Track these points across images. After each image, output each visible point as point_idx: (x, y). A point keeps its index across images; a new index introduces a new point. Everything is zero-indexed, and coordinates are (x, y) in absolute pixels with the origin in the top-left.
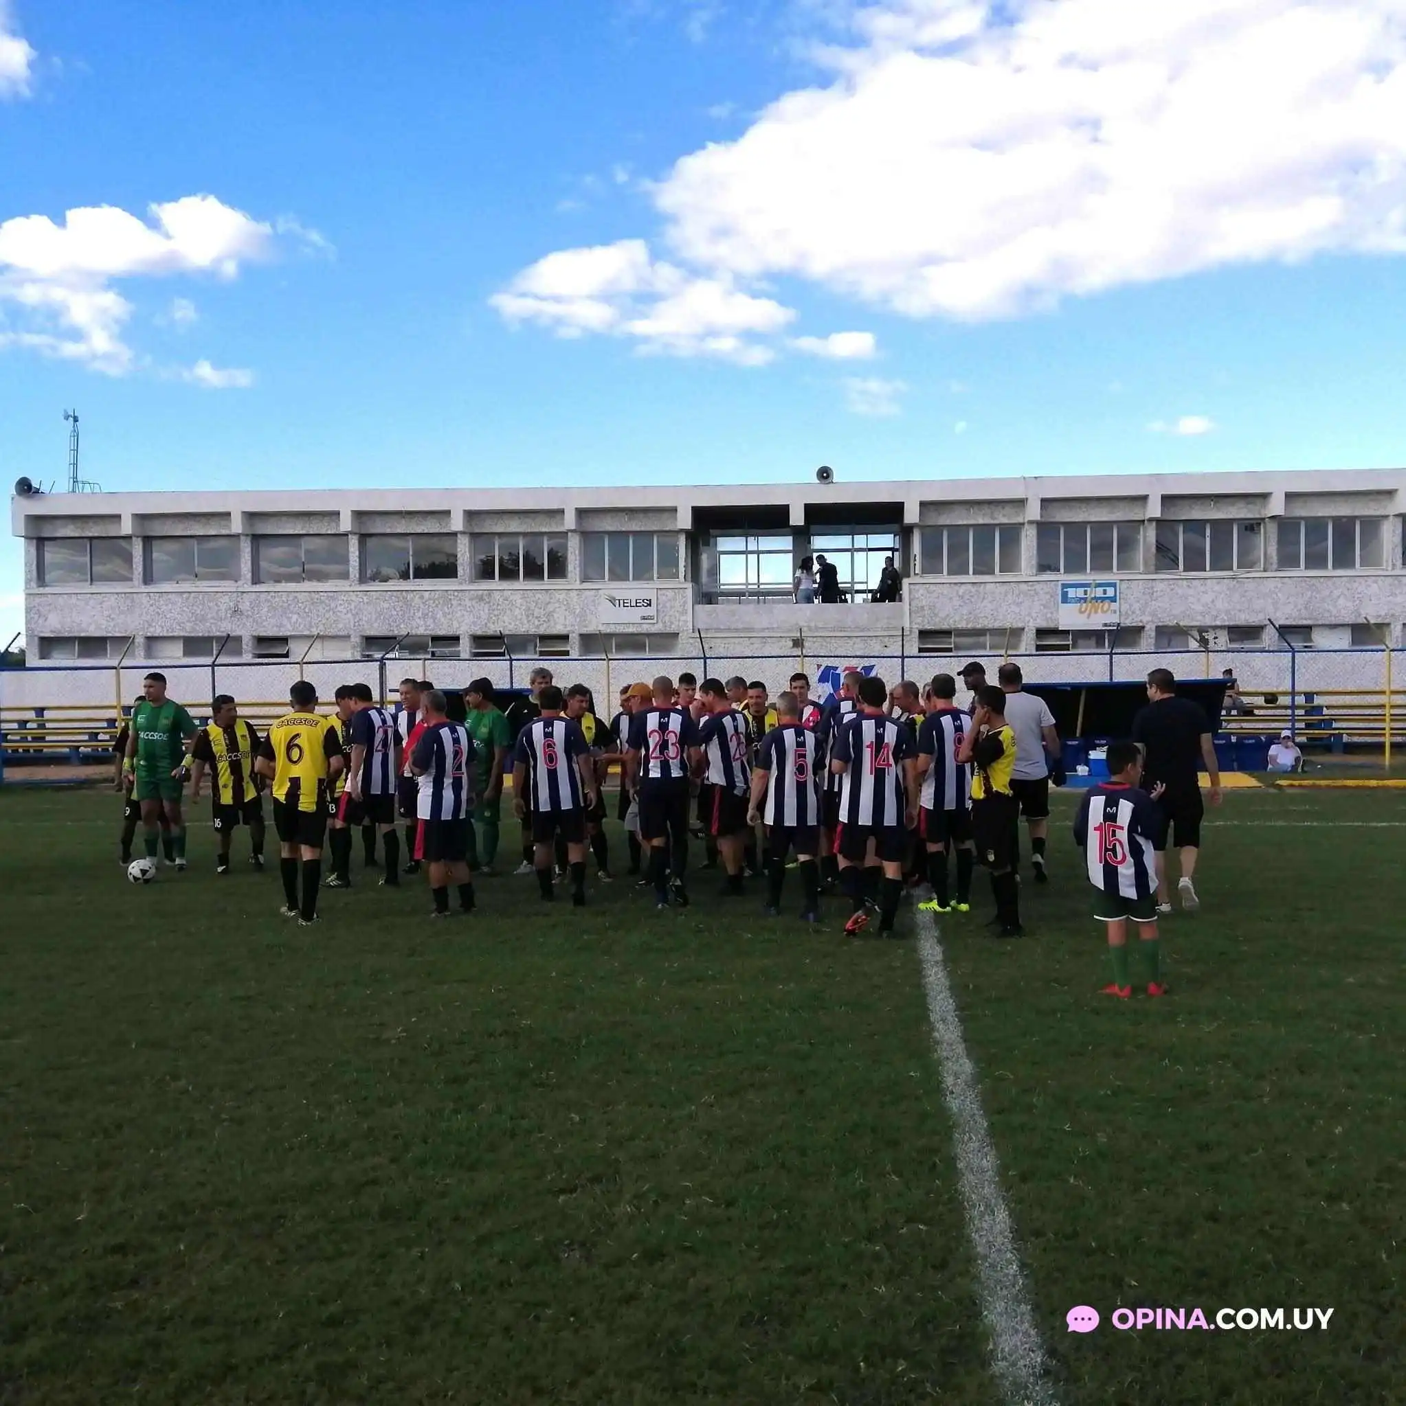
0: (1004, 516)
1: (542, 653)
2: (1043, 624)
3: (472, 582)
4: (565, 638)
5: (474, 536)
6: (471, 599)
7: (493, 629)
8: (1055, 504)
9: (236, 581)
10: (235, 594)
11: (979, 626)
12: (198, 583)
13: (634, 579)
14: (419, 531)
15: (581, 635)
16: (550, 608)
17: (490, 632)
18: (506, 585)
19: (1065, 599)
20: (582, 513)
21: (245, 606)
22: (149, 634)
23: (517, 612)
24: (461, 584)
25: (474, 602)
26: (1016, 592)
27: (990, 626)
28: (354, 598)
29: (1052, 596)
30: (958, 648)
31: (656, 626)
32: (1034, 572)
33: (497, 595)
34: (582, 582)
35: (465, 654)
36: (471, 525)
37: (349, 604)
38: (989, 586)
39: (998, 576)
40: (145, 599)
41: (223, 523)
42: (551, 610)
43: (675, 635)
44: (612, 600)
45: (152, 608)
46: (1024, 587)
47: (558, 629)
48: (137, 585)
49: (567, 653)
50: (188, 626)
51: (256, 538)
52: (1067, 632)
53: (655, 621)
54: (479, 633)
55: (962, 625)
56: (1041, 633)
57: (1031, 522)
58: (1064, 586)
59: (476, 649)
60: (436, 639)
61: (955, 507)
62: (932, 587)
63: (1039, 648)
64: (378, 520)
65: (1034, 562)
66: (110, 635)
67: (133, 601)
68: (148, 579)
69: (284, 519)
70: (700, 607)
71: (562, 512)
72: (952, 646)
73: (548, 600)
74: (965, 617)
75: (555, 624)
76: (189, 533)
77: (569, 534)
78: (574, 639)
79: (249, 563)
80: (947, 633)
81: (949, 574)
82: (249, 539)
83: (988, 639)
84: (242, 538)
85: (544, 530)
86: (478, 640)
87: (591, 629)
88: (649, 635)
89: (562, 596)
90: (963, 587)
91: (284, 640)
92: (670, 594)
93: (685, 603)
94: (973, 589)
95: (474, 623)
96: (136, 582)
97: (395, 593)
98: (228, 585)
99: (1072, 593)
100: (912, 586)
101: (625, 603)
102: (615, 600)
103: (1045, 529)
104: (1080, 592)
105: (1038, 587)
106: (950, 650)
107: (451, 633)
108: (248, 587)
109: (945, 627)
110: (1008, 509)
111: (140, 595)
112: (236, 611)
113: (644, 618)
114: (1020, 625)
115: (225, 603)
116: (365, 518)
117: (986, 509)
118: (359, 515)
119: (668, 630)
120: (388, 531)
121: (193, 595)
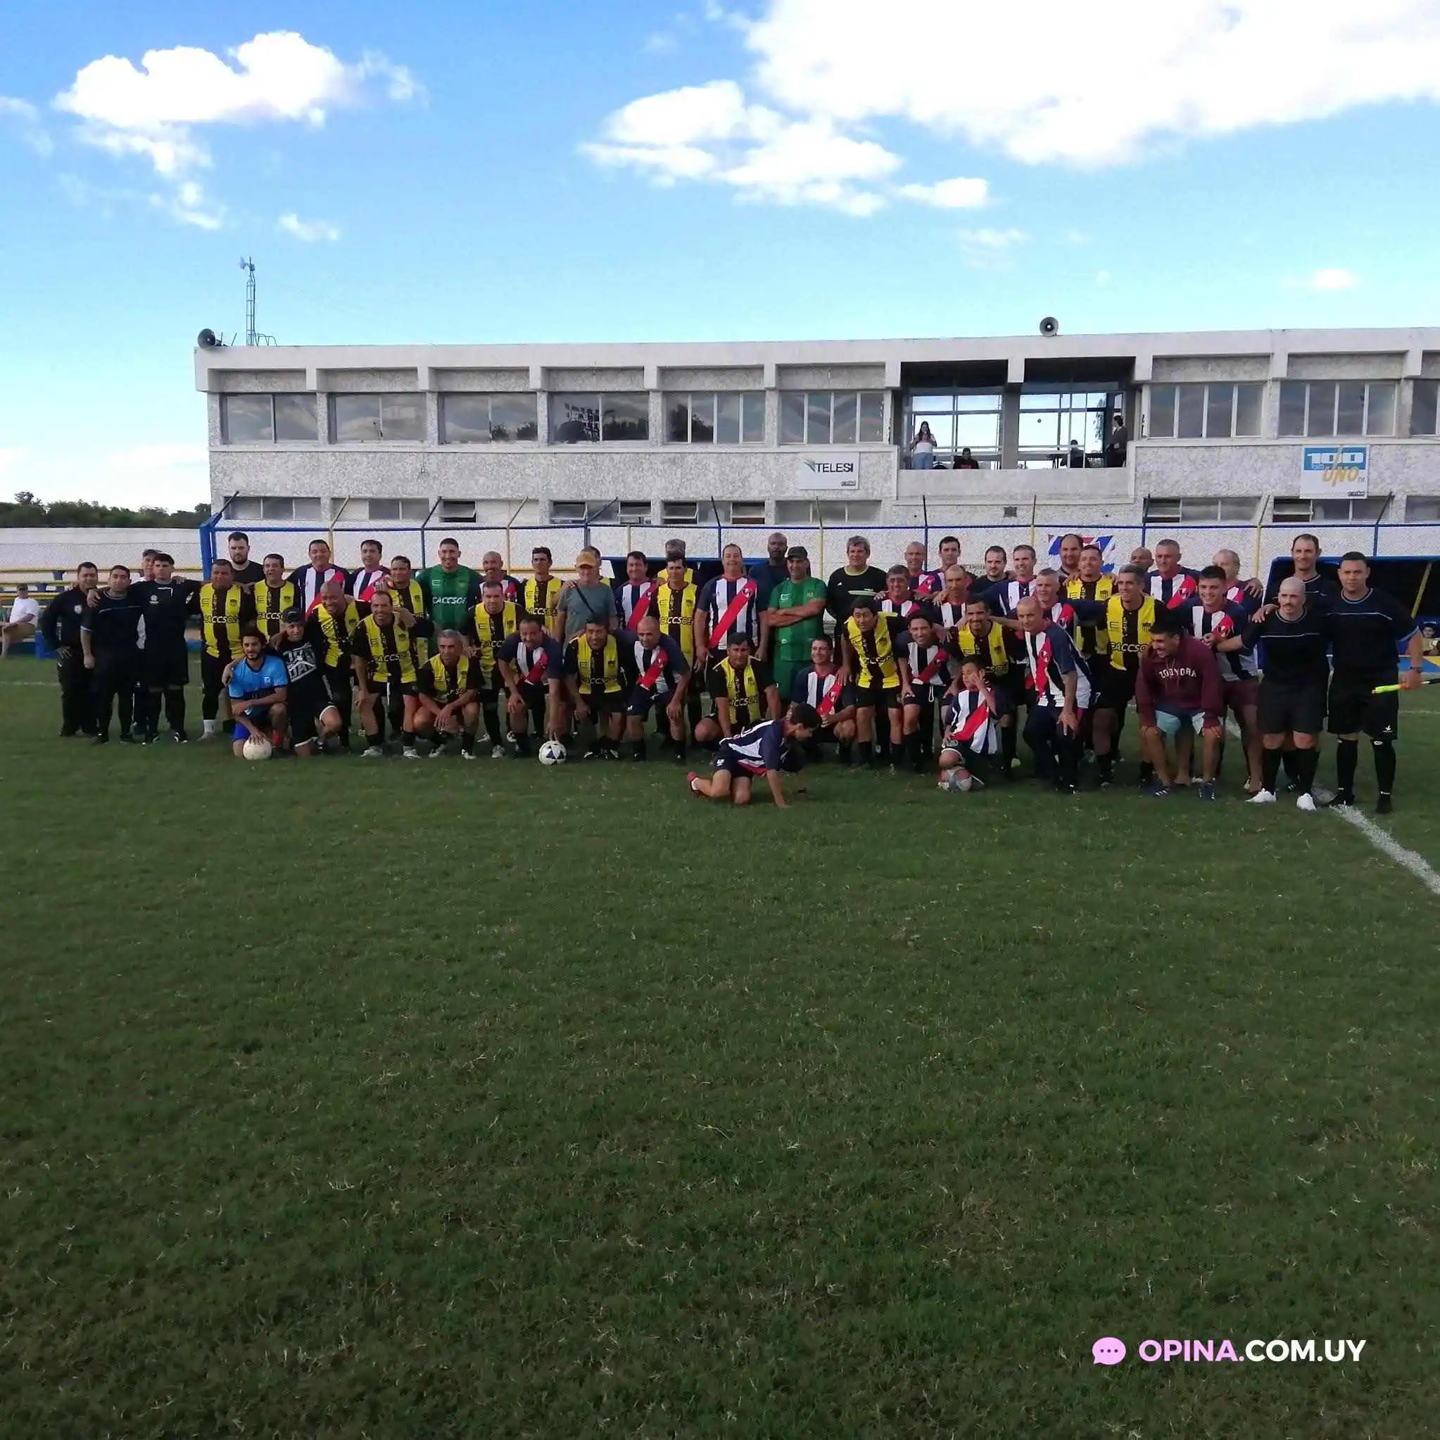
0: (1245, 372)
1: (735, 521)
2: (1283, 493)
3: (663, 444)
4: (760, 505)
5: (666, 394)
6: (663, 463)
7: (686, 495)
8: (1302, 360)
9: (422, 441)
10: (421, 455)
11: (1210, 494)
12: (383, 443)
13: (834, 442)
14: (609, 388)
15: (777, 502)
16: (746, 472)
17: (682, 498)
18: (700, 448)
19: (1308, 465)
20: (782, 369)
21: (432, 467)
22: (335, 496)
23: (711, 475)
24: (653, 446)
25: (666, 466)
26: (1255, 457)
27: (1223, 494)
28: (542, 460)
29: (1293, 462)
30: (1185, 518)
31: (858, 493)
32: (1276, 435)
33: (690, 458)
34: (780, 445)
35: (656, 521)
36: (663, 383)
37: (538, 467)
38: (1224, 450)
39: (1235, 439)
40: (331, 459)
41: (409, 379)
42: (747, 474)
43: (878, 502)
44: (812, 465)
45: (337, 469)
46: (1263, 452)
47: (753, 496)
48: (322, 444)
49: (762, 521)
50: (375, 488)
51: (442, 395)
52: (1307, 502)
53: (856, 487)
54: (672, 498)
55: (1193, 493)
56: (1279, 502)
57: (1275, 380)
58: (1308, 451)
59: (667, 515)
60: (626, 505)
61: (1190, 363)
62: (1161, 451)
63: (1276, 518)
64: (566, 375)
65: (1276, 425)
66: (295, 495)
67: (319, 460)
68: (332, 438)
69: (471, 375)
70: (904, 471)
71: (761, 368)
72: (1180, 516)
73: (743, 464)
74: (1196, 484)
75: (750, 489)
76: (375, 390)
77: (768, 393)
78: (770, 507)
79: (436, 422)
80: (1174, 502)
81: (1180, 436)
82: (435, 396)
83: (1219, 508)
84: (429, 395)
85: (740, 388)
86: (670, 506)
87: (788, 495)
88: (849, 502)
89: (757, 461)
90: (1195, 451)
91: (471, 504)
92: (874, 458)
93: (890, 467)
94: (1207, 453)
95: (666, 489)
96: (321, 441)
97: (584, 456)
98: (414, 446)
99: (1316, 458)
100: (1140, 451)
101: (824, 468)
102: (814, 464)
103: (1289, 387)
104: (1325, 458)
105: (1280, 452)
106: (1177, 520)
107: (641, 499)
108: (435, 447)
109: (1174, 494)
110: (1249, 366)
111: (324, 455)
112: (423, 473)
113: (844, 484)
114: (1257, 493)
115: (412, 464)
116: (554, 375)
117: (1226, 365)
118: (549, 371)
119: (871, 498)
120: (578, 389)
121: (378, 455)
